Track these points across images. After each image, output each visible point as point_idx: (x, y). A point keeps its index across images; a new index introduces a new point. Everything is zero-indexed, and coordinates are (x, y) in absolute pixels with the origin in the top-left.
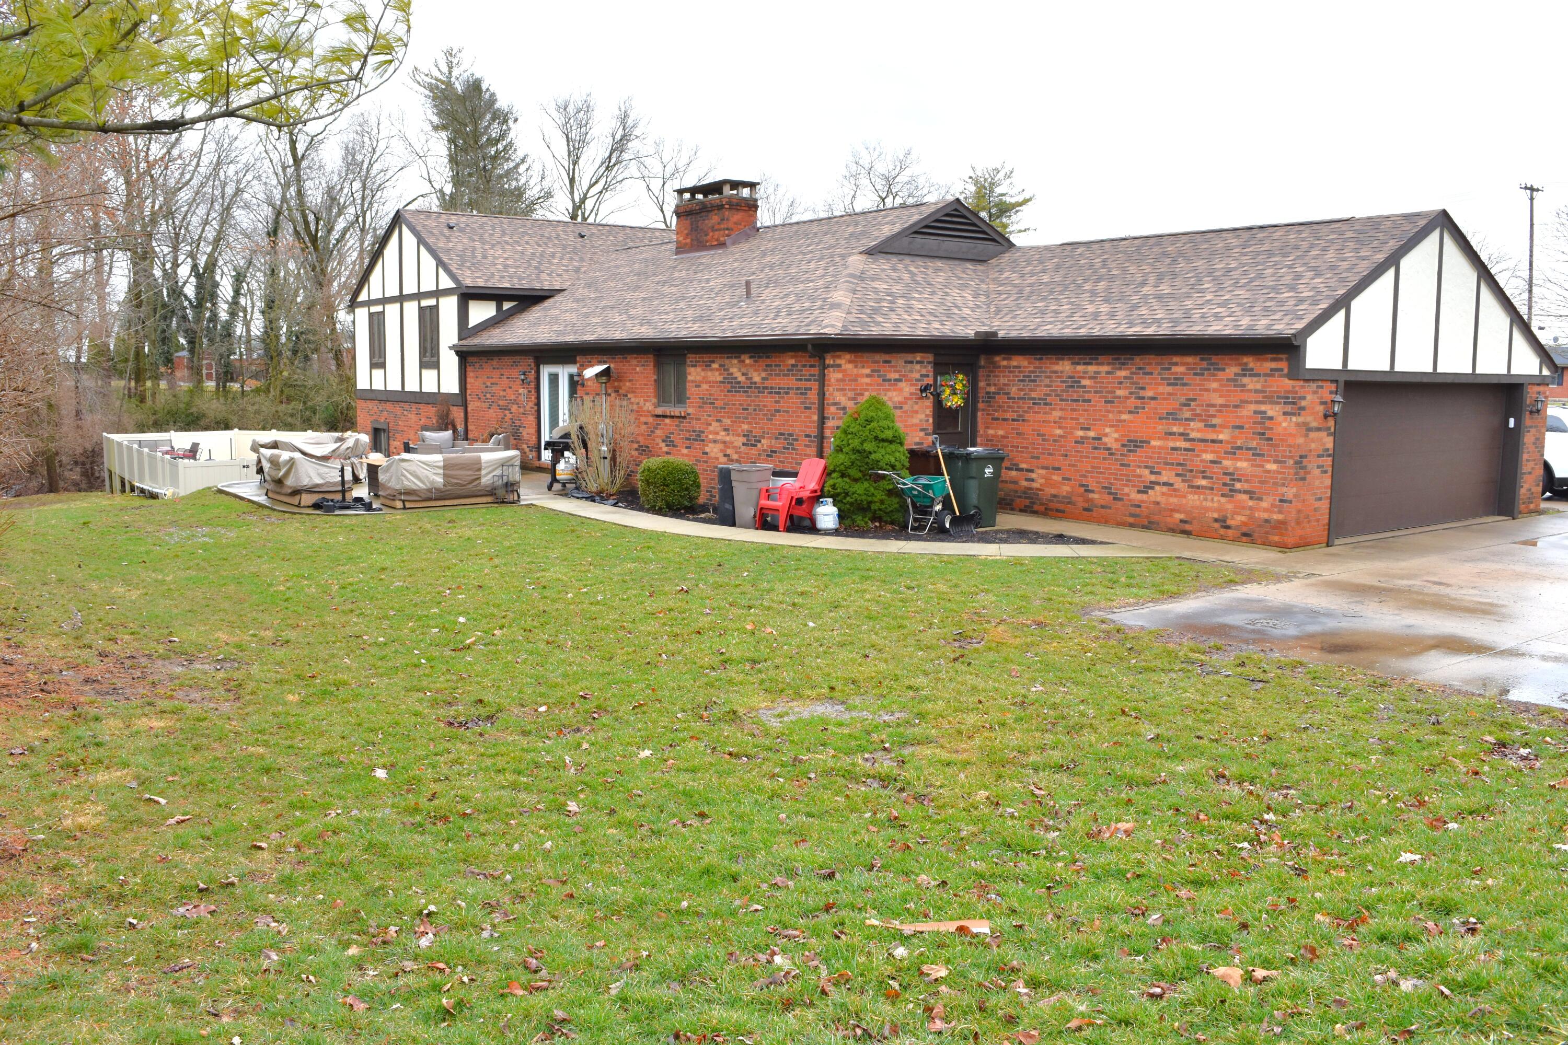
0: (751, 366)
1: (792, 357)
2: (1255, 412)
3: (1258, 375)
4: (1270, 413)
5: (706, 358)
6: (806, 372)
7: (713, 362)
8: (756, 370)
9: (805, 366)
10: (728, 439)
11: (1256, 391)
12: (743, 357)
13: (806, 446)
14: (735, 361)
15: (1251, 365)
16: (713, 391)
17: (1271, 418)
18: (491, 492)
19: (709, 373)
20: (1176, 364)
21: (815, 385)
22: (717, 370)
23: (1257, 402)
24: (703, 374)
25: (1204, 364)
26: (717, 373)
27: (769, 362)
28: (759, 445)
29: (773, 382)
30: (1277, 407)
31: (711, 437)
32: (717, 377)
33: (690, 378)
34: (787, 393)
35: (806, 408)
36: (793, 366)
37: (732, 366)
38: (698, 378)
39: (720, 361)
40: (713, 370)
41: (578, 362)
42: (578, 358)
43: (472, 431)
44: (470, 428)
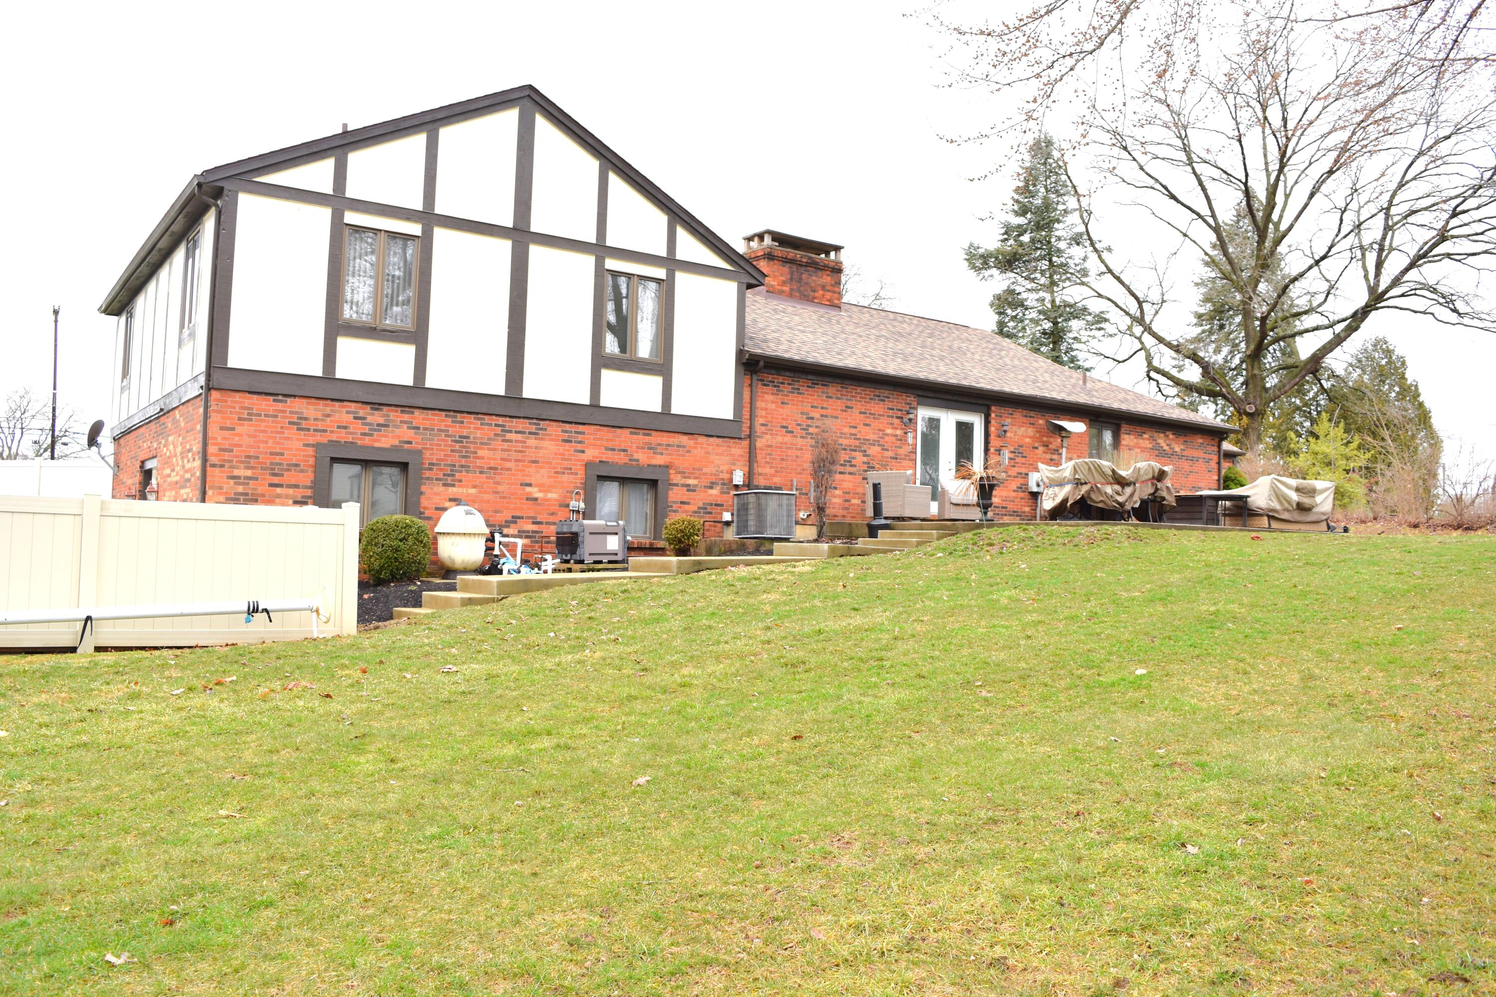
0: (1173, 440)
1: (1200, 438)
5: (1139, 429)
6: (1210, 448)
7: (1144, 433)
8: (1176, 444)
9: (1209, 444)
12: (1168, 433)
14: (1163, 435)
19: (1141, 441)
21: (1216, 458)
22: (1147, 439)
24: (1135, 441)
26: (1147, 442)
29: (1188, 453)
32: (1147, 444)
33: (1123, 442)
34: (1197, 461)
37: (1160, 438)
38: (1131, 443)
39: (1150, 434)
40: (1144, 439)
41: (994, 412)
42: (993, 408)
43: (766, 474)
44: (760, 470)
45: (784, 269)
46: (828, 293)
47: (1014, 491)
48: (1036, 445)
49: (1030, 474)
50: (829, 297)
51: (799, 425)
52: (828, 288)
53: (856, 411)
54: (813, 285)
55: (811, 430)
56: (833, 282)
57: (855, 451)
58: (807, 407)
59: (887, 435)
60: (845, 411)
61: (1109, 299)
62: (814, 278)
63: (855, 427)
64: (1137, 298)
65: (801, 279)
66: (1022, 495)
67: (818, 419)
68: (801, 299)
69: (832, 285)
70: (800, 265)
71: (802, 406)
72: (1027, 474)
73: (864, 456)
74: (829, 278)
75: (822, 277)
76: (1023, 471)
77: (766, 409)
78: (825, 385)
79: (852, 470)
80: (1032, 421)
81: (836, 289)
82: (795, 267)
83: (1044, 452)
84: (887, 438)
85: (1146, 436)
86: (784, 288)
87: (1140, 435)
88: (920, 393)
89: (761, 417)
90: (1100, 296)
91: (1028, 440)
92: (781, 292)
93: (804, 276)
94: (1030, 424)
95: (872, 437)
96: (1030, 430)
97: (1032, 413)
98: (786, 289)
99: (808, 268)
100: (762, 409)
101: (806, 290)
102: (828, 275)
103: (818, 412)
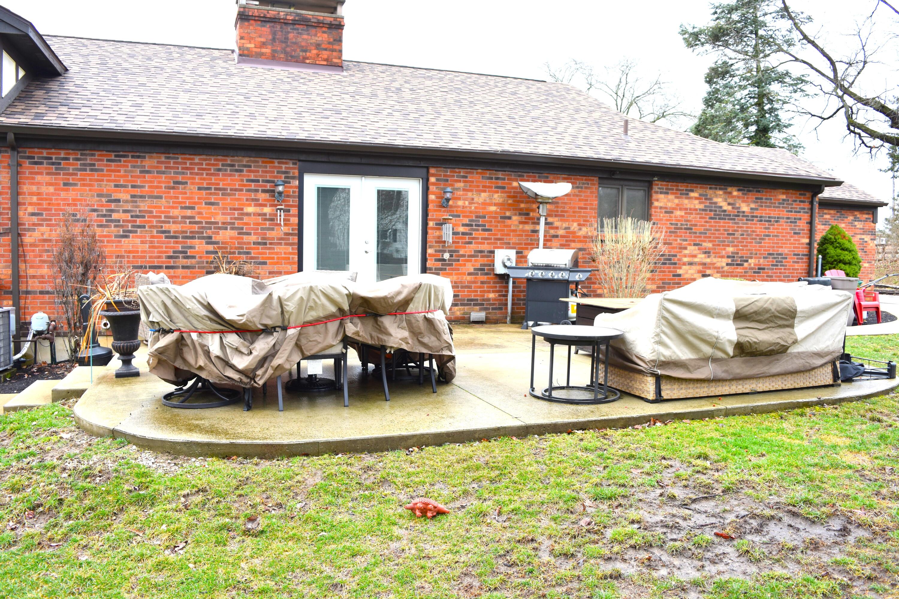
0: (739, 197)
1: (783, 193)
2: (860, 239)
3: (861, 221)
4: (866, 240)
5: (682, 186)
6: (797, 206)
7: (692, 191)
8: (743, 202)
9: (795, 201)
10: (708, 260)
11: (860, 229)
12: (729, 189)
13: (794, 262)
14: (721, 192)
15: (858, 216)
16: (690, 217)
17: (866, 242)
19: (686, 201)
20: (826, 214)
21: (806, 217)
22: (696, 198)
23: (861, 234)
24: (677, 201)
25: (838, 214)
26: (697, 202)
27: (759, 195)
28: (746, 264)
29: (765, 212)
30: (869, 236)
31: (685, 260)
32: (697, 205)
33: (656, 204)
34: (777, 222)
35: (795, 233)
36: (784, 200)
37: (716, 196)
38: (669, 205)
39: (701, 191)
40: (691, 198)
41: (433, 175)
42: (432, 171)
43: (43, 277)
44: (31, 272)
45: (263, 29)
46: (324, 52)
47: (470, 274)
48: (508, 214)
49: (496, 251)
50: (325, 57)
51: (95, 210)
52: (323, 46)
53: (191, 188)
54: (303, 44)
55: (115, 216)
56: (332, 40)
57: (193, 238)
58: (108, 186)
59: (248, 214)
60: (173, 188)
61: (805, 62)
62: (305, 37)
63: (193, 208)
64: (829, 59)
65: (287, 38)
66: (485, 278)
67: (126, 201)
68: (287, 60)
69: (329, 43)
70: (285, 23)
71: (100, 186)
72: (493, 252)
73: (208, 243)
74: (326, 36)
75: (316, 35)
76: (486, 247)
77: (39, 194)
78: (138, 157)
79: (189, 262)
80: (500, 183)
81: (336, 47)
82: (278, 27)
83: (521, 223)
84: (246, 219)
85: (692, 194)
86: (264, 50)
87: (685, 194)
88: (303, 157)
89: (31, 204)
90: (797, 59)
91: (493, 208)
92: (261, 55)
93: (291, 36)
94: (497, 187)
95: (220, 218)
96: (496, 196)
97: (500, 175)
98: (267, 50)
99: (297, 26)
100: (32, 194)
101: (295, 51)
102: (324, 32)
103: (127, 192)
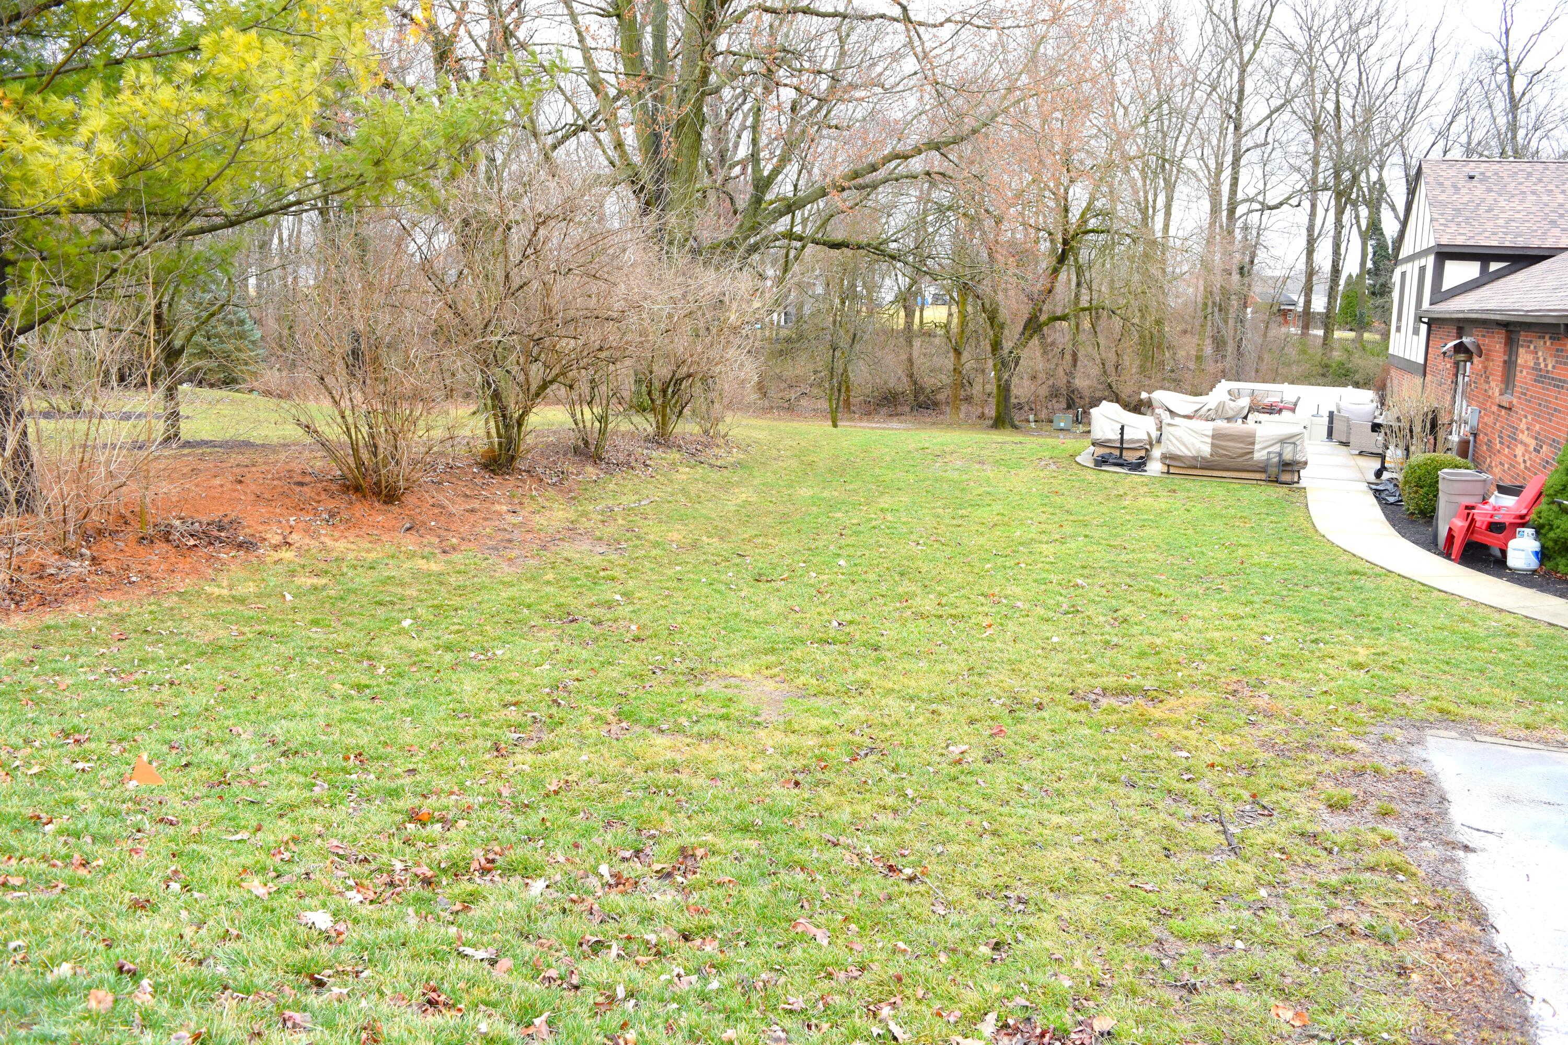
18: (1262, 468)
24: (1525, 356)
33: (1519, 361)
